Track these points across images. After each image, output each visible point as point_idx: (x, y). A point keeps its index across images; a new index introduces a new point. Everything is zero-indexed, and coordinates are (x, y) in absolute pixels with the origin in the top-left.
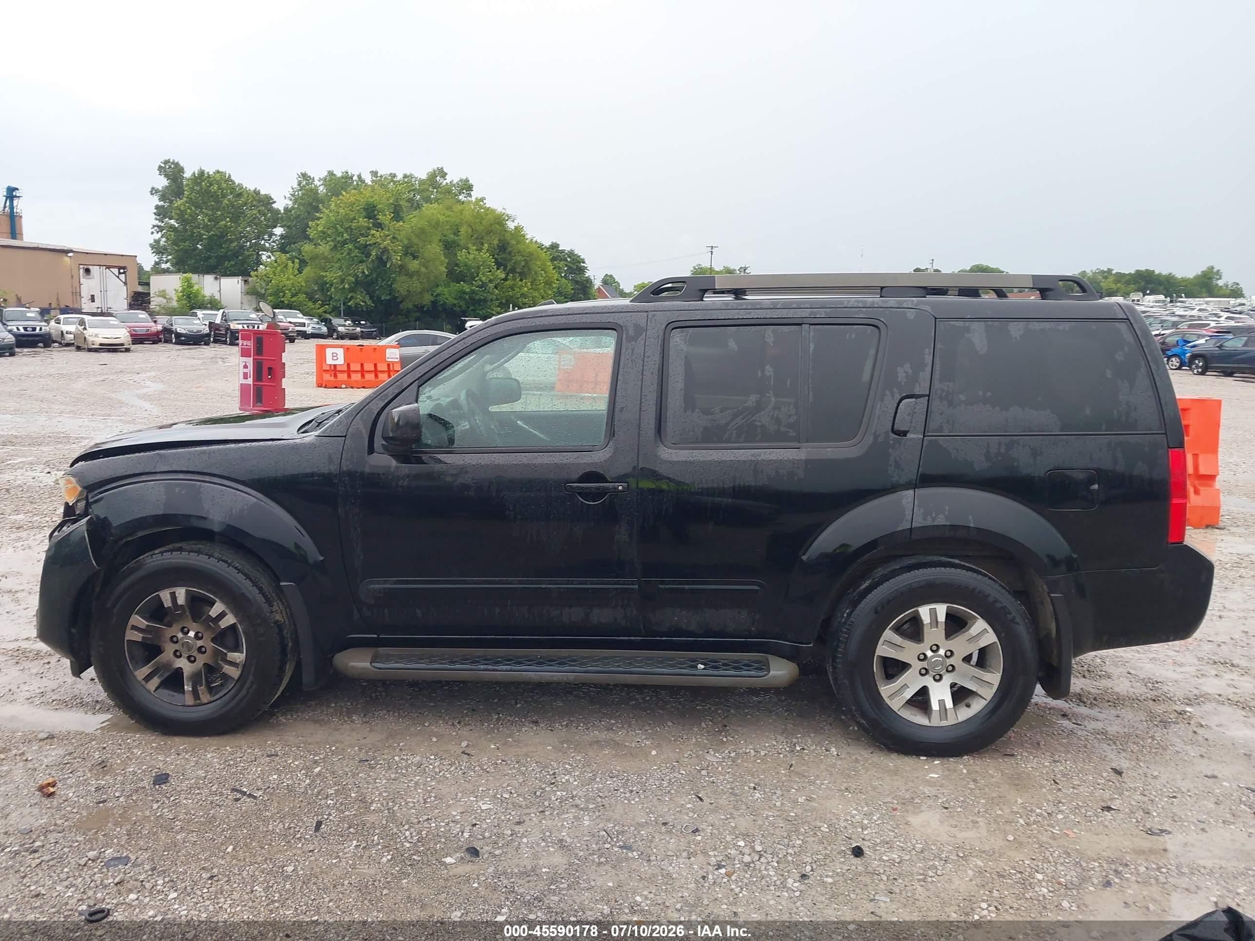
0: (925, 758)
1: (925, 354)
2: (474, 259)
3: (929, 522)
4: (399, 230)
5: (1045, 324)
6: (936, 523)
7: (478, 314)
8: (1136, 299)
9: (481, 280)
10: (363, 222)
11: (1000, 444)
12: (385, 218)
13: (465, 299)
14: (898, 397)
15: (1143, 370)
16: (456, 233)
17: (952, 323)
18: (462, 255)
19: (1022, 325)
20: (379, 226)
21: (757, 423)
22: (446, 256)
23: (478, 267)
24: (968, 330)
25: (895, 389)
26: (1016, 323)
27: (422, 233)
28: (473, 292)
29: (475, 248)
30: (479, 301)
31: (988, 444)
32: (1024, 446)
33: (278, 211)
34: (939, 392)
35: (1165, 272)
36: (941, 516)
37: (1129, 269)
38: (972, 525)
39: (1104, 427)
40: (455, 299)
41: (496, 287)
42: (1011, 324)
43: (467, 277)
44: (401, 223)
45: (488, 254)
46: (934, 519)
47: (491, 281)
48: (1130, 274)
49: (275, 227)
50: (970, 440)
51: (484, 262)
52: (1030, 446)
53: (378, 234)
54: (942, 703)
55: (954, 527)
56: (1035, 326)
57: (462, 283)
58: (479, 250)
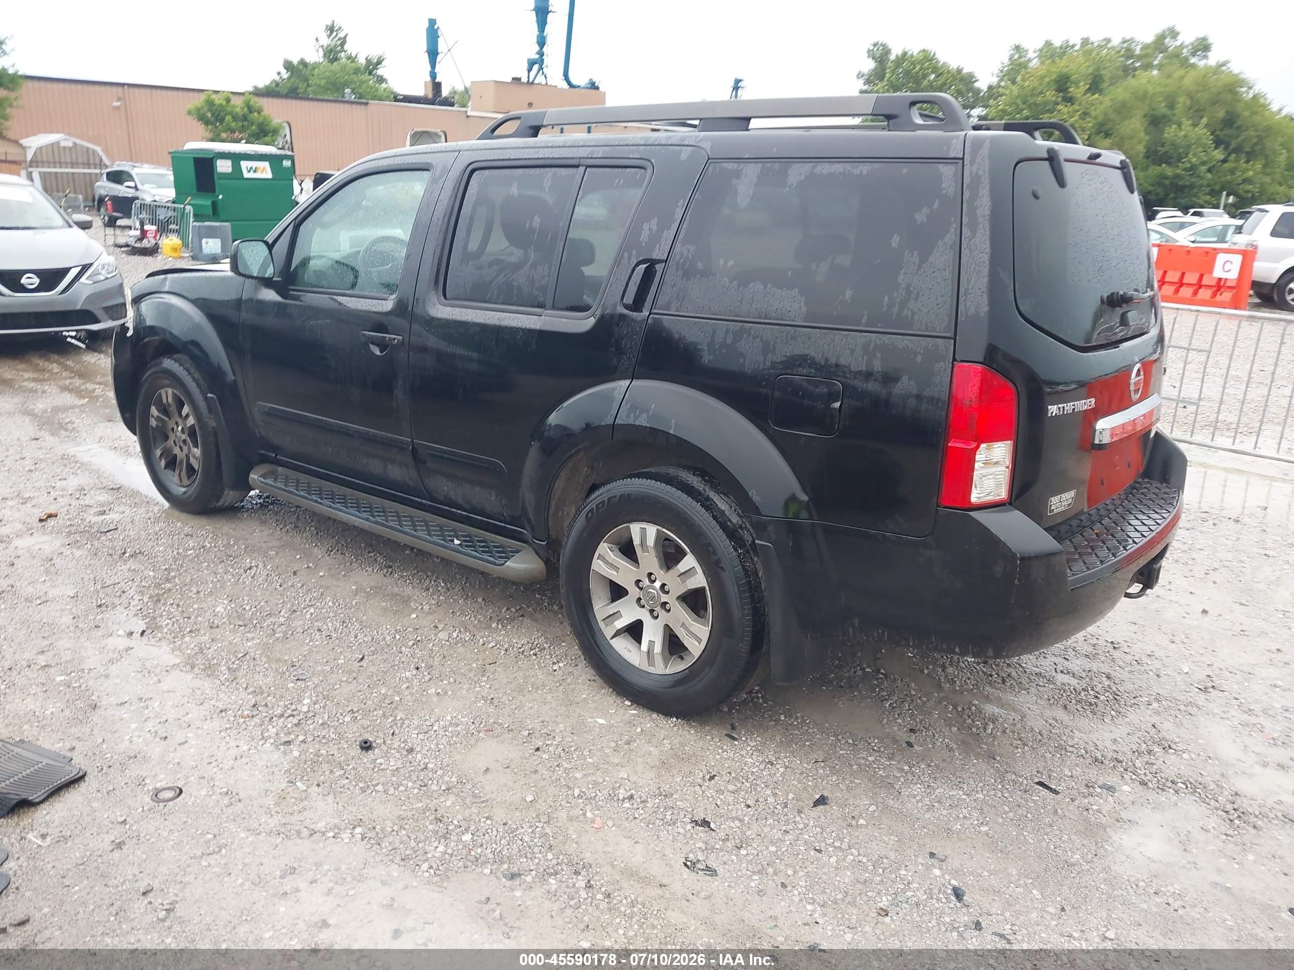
0: (629, 704)
1: (678, 207)
2: (1186, 136)
3: (631, 421)
4: (1093, 105)
5: (837, 165)
6: (637, 423)
7: (1179, 203)
9: (1189, 162)
10: (1051, 95)
11: (727, 331)
12: (1078, 91)
13: (1164, 186)
14: (634, 261)
15: (951, 237)
16: (1171, 106)
17: (724, 165)
18: (1170, 132)
19: (807, 167)
20: (1069, 100)
21: (515, 284)
22: (1147, 133)
23: (1189, 146)
24: (737, 174)
25: (634, 251)
26: (800, 165)
27: (1123, 110)
28: (1177, 176)
29: (1190, 122)
30: (1185, 187)
31: (714, 331)
32: (754, 338)
33: (978, 91)
34: (678, 257)
36: (644, 415)
38: (671, 432)
39: (864, 320)
40: (1152, 185)
41: (1209, 170)
42: (794, 166)
43: (1172, 158)
44: (1096, 96)
45: (1205, 130)
46: (636, 418)
47: (1203, 163)
49: (974, 108)
50: (695, 323)
51: (1199, 139)
52: (762, 338)
53: (1066, 110)
54: (652, 643)
55: (653, 431)
56: (824, 168)
57: (1164, 165)
58: (1195, 125)
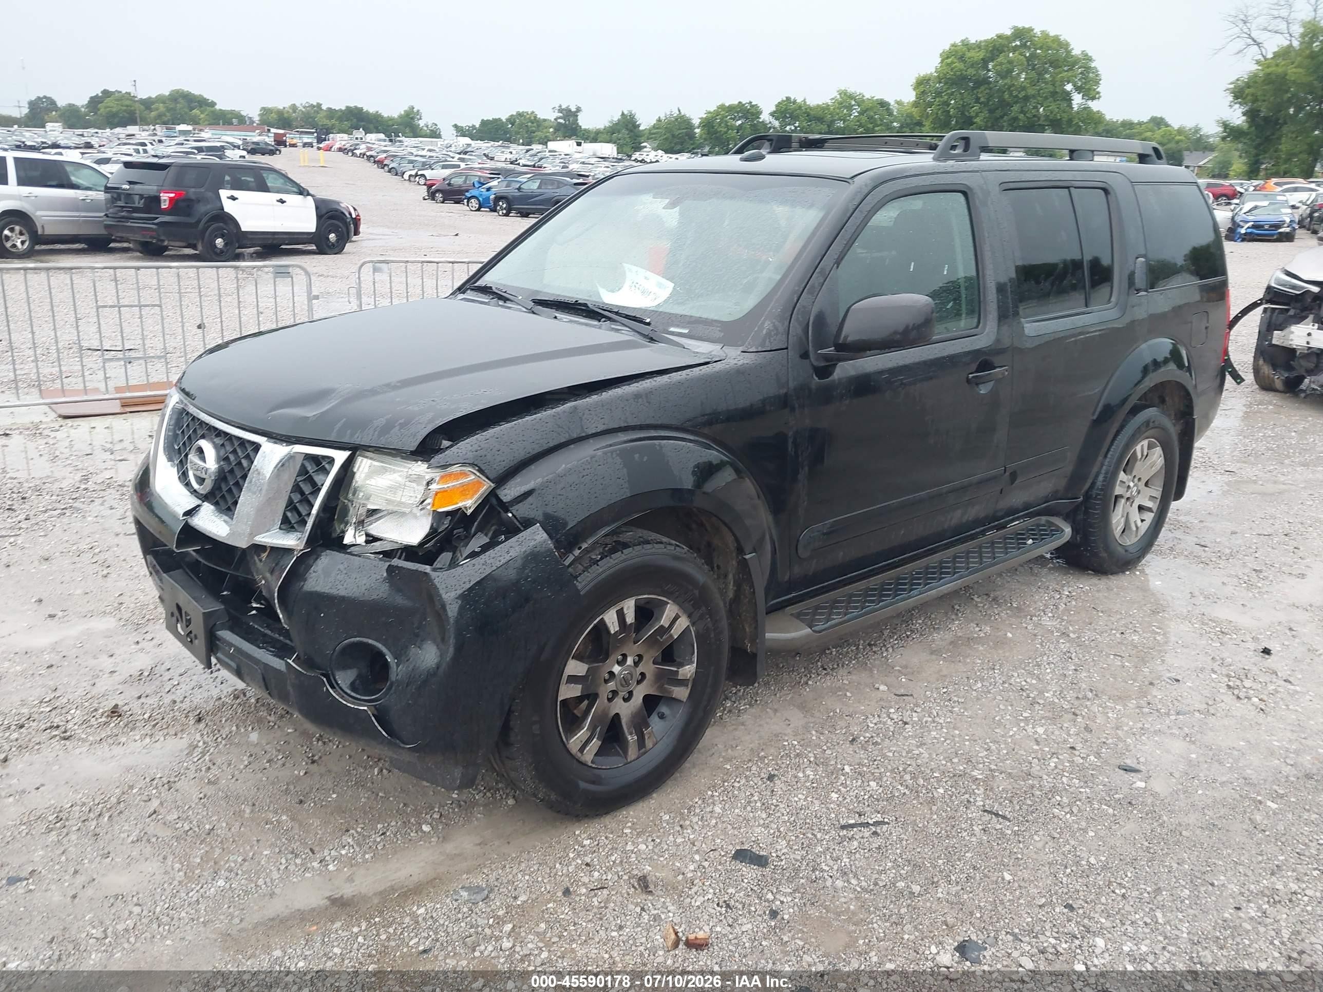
8: (359, 137)
14: (1134, 257)
17: (1139, 187)
35: (372, 110)
37: (340, 105)
48: (341, 110)
